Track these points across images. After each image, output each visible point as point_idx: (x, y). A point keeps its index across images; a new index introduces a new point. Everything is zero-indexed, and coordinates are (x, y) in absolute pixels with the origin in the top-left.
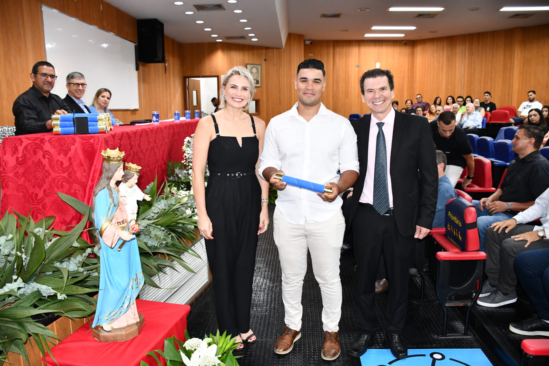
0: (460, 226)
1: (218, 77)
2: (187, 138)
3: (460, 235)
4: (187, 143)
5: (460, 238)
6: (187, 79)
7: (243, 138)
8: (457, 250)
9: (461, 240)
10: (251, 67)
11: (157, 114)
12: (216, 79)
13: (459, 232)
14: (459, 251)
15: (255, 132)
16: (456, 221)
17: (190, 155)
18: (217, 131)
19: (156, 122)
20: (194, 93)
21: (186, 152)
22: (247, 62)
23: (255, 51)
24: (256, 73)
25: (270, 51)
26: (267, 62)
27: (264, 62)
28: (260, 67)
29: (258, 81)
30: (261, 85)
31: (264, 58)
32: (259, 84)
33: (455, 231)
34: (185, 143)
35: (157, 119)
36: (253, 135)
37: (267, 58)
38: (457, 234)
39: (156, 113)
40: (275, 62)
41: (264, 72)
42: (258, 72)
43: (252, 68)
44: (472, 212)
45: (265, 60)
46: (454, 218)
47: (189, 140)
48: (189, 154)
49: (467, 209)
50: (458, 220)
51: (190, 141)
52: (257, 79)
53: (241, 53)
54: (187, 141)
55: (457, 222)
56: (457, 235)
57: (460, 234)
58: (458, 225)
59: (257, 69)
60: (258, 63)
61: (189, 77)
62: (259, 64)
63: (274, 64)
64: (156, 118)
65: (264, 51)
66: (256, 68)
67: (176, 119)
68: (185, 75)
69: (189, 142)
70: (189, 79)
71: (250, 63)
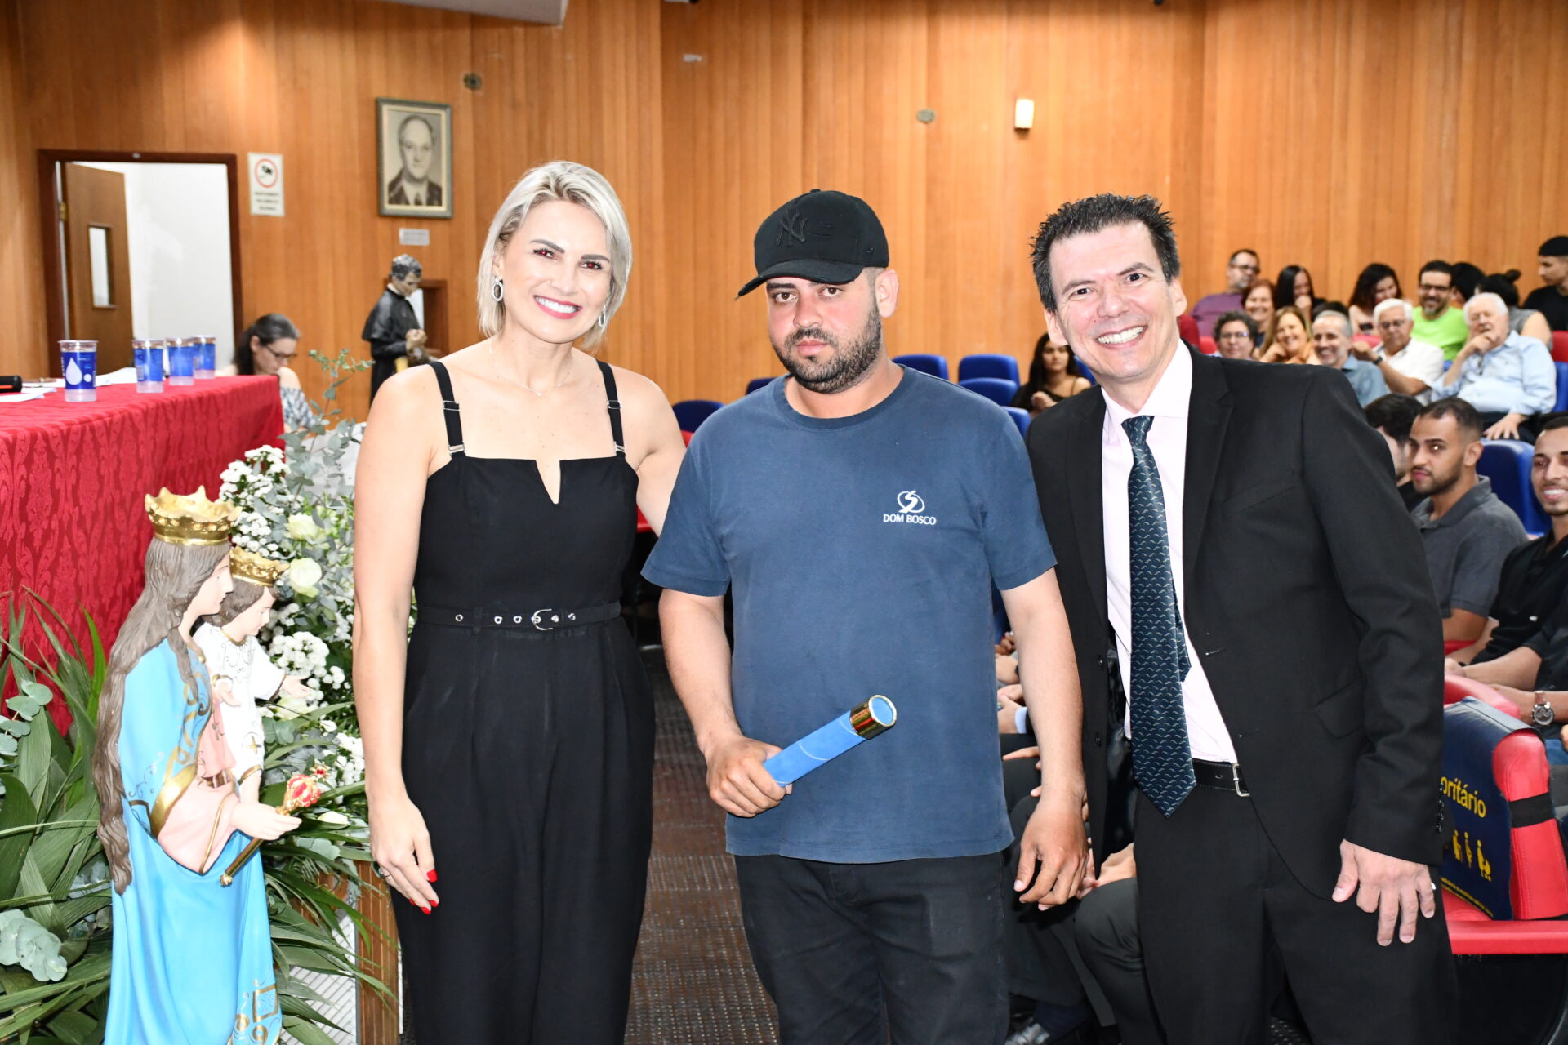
0: (1482, 815)
1: (232, 163)
2: (232, 465)
3: (1485, 857)
4: (234, 488)
5: (1486, 868)
6: (58, 165)
7: (565, 465)
8: (1474, 916)
9: (1491, 875)
10: (404, 116)
11: (83, 354)
12: (221, 170)
13: (1479, 843)
14: (1483, 918)
15: (618, 437)
16: (1461, 795)
17: (263, 541)
18: (455, 434)
19: (81, 391)
20: (98, 238)
21: (244, 529)
22: (378, 90)
23: (421, 37)
24: (425, 148)
25: (493, 35)
26: (480, 93)
27: (465, 91)
28: (444, 115)
29: (439, 190)
30: (452, 206)
31: (466, 71)
32: (440, 204)
33: (1461, 840)
34: (223, 488)
35: (88, 378)
36: (609, 450)
37: (480, 74)
38: (1468, 851)
39: (83, 345)
40: (521, 94)
41: (467, 141)
42: (435, 140)
43: (407, 120)
44: (1525, 753)
45: (472, 82)
46: (1451, 784)
47: (243, 477)
48: (256, 538)
49: (1506, 742)
50: (1470, 791)
51: (250, 479)
52: (434, 179)
53: (350, 43)
54: (237, 479)
55: (1466, 800)
56: (1469, 857)
57: (1482, 848)
58: (1470, 814)
59: (431, 129)
60: (432, 99)
61: (68, 156)
62: (443, 101)
63: (515, 105)
64: (84, 372)
65: (464, 35)
66: (426, 121)
67: (142, 379)
68: (50, 144)
69: (242, 485)
70: (68, 165)
71: (397, 95)
